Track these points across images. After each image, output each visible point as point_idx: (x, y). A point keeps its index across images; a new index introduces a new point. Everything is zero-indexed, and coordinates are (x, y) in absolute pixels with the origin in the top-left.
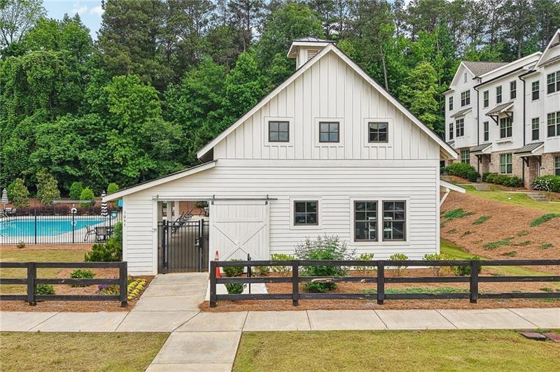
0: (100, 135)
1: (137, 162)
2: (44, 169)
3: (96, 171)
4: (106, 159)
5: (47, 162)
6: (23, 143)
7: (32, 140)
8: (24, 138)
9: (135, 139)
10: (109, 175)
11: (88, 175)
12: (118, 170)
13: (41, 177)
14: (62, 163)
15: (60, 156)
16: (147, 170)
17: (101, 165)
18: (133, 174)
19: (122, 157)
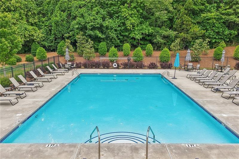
0: (115, 8)
1: (141, 28)
2: (82, 33)
3: (113, 35)
4: (119, 26)
5: (83, 28)
6: (65, 15)
7: (69, 12)
8: (64, 11)
9: (138, 11)
10: (120, 37)
11: (107, 38)
12: (127, 34)
13: (80, 38)
14: (93, 28)
15: (92, 23)
16: (147, 34)
17: (116, 30)
18: (138, 37)
19: (132, 24)
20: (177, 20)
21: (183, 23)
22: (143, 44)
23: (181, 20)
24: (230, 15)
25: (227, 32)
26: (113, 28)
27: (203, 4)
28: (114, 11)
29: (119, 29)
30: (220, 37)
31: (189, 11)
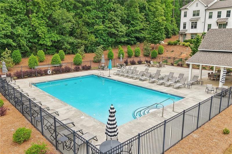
10: (29, 44)
16: (57, 41)
17: (25, 38)
18: (49, 44)
19: (43, 32)
20: (77, 30)
21: (82, 32)
22: (49, 50)
23: (80, 30)
24: (111, 28)
25: (110, 40)
26: (23, 36)
27: (93, 19)
28: (21, 19)
29: (29, 36)
30: (106, 43)
31: (84, 23)
